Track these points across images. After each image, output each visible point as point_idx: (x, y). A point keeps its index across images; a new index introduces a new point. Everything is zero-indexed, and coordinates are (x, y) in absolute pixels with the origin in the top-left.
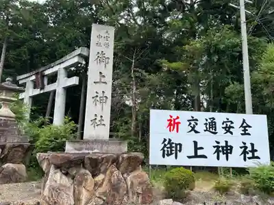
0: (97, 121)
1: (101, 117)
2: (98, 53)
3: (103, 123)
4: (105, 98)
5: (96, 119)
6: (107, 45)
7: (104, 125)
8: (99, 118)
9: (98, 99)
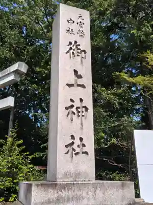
0: (75, 146)
1: (81, 139)
2: (70, 43)
3: (85, 149)
4: (84, 109)
5: (73, 143)
6: (82, 34)
7: (86, 153)
8: (77, 142)
9: (74, 109)
